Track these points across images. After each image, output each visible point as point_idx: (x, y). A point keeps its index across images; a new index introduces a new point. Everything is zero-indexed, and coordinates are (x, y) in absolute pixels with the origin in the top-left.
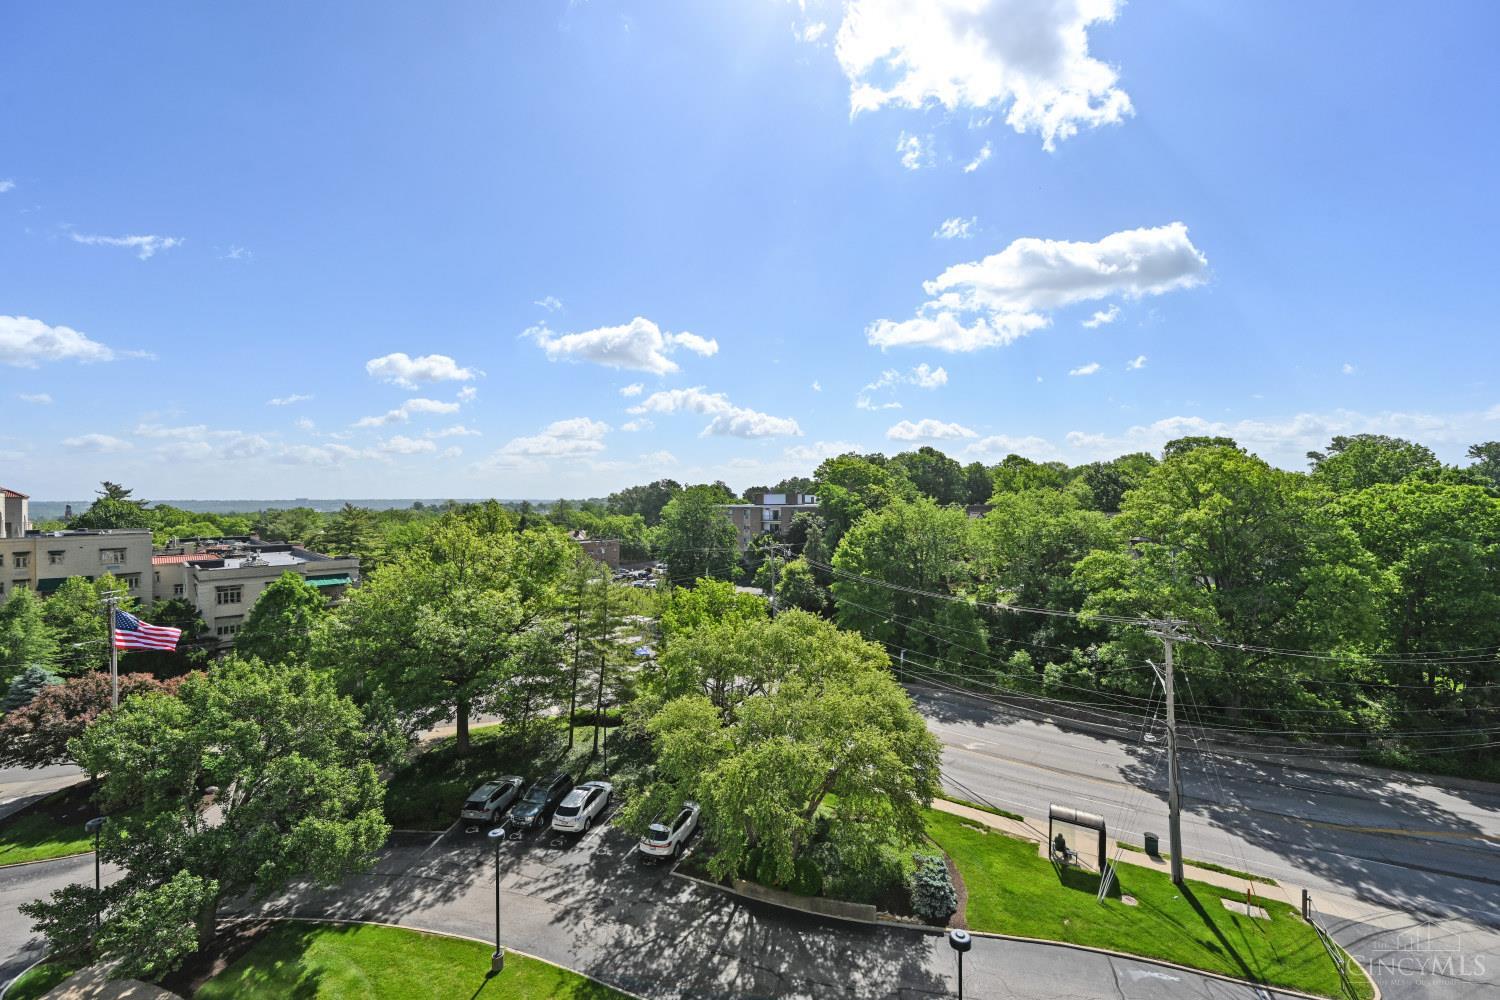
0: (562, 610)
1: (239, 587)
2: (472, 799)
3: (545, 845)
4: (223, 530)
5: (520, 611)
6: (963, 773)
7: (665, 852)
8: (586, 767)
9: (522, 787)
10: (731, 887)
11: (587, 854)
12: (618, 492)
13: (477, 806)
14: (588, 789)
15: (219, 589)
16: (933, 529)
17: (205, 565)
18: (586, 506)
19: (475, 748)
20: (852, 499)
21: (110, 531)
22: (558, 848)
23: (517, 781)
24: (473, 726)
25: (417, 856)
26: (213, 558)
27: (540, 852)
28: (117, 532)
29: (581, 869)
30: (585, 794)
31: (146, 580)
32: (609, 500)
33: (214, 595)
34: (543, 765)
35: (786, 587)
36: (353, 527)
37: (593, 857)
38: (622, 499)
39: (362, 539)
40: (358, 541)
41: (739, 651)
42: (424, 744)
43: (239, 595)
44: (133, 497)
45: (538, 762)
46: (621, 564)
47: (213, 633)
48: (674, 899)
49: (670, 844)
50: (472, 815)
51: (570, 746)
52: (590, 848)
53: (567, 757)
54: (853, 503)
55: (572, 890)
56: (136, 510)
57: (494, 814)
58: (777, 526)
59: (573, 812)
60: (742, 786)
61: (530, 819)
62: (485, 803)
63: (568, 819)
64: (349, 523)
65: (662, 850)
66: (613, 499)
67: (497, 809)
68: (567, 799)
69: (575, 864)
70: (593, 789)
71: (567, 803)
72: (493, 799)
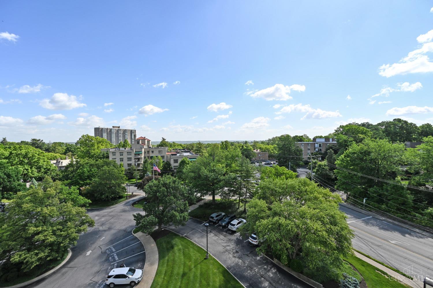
0: (237, 171)
1: (177, 160)
2: (212, 215)
3: (226, 232)
4: (182, 147)
5: (225, 170)
6: (383, 251)
7: (255, 243)
8: (242, 214)
9: (224, 215)
10: (273, 260)
11: (236, 237)
12: (271, 138)
13: (212, 218)
14: (238, 220)
15: (174, 160)
16: (384, 151)
17: (173, 155)
18: (263, 142)
19: (216, 204)
20: (350, 140)
21: (162, 147)
22: (229, 234)
23: (223, 214)
24: (216, 198)
25: (199, 226)
26: (175, 153)
27: (225, 233)
28: (163, 147)
29: (233, 241)
30: (238, 221)
31: (165, 157)
32: (268, 140)
33: (173, 161)
34: (231, 211)
35: (318, 170)
36: (200, 147)
37: (237, 238)
38: (272, 140)
39: (202, 150)
40: (201, 150)
41: (280, 188)
42: (207, 200)
43: (177, 161)
44: (166, 140)
45: (230, 210)
46: (269, 159)
47: (173, 169)
48: (255, 257)
49: (257, 242)
50: (211, 219)
51: (239, 208)
52: (237, 236)
53: (237, 211)
54: (350, 142)
55: (229, 245)
56: (166, 143)
57: (216, 221)
58: (320, 149)
59: (234, 225)
60: (266, 229)
61: (224, 224)
62: (214, 217)
63: (232, 227)
64: (199, 146)
65: (255, 242)
66: (270, 140)
67: (217, 220)
68: (233, 221)
69: (232, 239)
70: (240, 220)
71: (232, 222)
72: (216, 217)
